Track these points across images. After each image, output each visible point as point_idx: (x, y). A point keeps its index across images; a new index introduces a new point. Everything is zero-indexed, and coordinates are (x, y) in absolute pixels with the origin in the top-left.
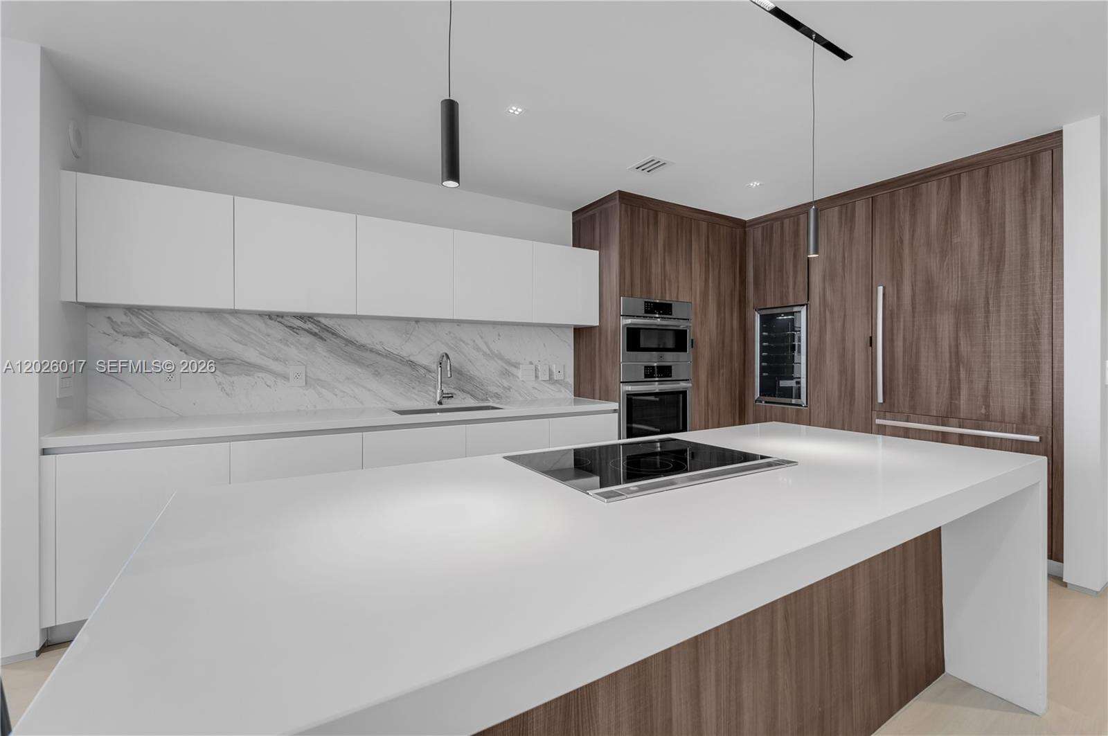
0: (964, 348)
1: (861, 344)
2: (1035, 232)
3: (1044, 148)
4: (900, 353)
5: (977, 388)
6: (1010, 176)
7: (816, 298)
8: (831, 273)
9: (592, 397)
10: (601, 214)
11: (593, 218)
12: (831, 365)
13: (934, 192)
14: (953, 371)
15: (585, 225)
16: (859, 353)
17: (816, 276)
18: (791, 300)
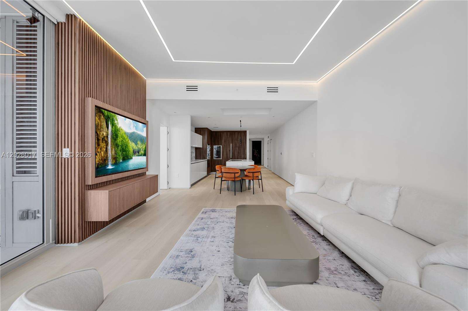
0: (239, 151)
2: (245, 140)
3: (246, 132)
4: (233, 152)
5: (240, 155)
6: (243, 134)
7: (223, 144)
8: (225, 141)
9: (200, 159)
10: (203, 130)
11: (201, 131)
12: (225, 153)
13: (236, 134)
14: (238, 154)
15: (198, 131)
16: (228, 152)
17: (223, 141)
18: (220, 144)
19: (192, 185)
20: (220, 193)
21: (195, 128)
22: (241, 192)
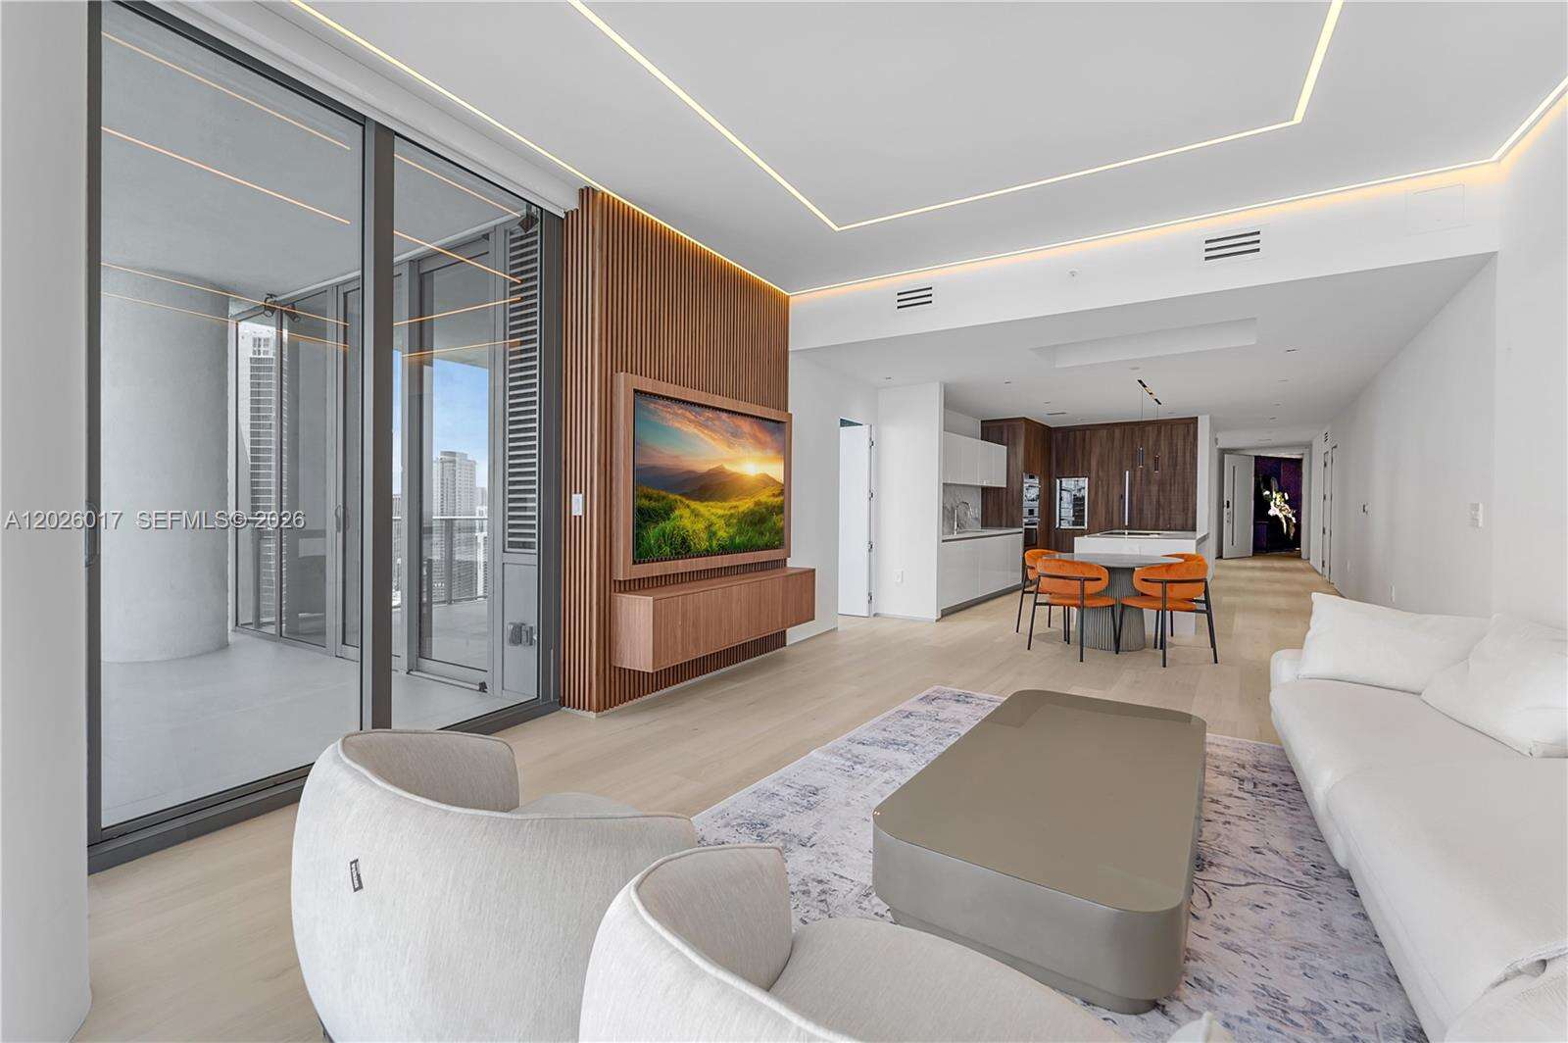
0: (1162, 500)
1: (1116, 498)
2: (1188, 454)
3: (1191, 423)
4: (1135, 502)
5: (1167, 516)
6: (1180, 431)
7: (1093, 475)
8: (1101, 463)
9: (1000, 526)
10: (1008, 426)
11: (1001, 428)
12: (1101, 509)
13: (1151, 432)
14: (1158, 509)
15: (993, 430)
16: (1116, 505)
17: (1094, 463)
18: (1080, 475)
19: (946, 613)
20: (1029, 649)
21: (982, 421)
22: (1117, 653)
